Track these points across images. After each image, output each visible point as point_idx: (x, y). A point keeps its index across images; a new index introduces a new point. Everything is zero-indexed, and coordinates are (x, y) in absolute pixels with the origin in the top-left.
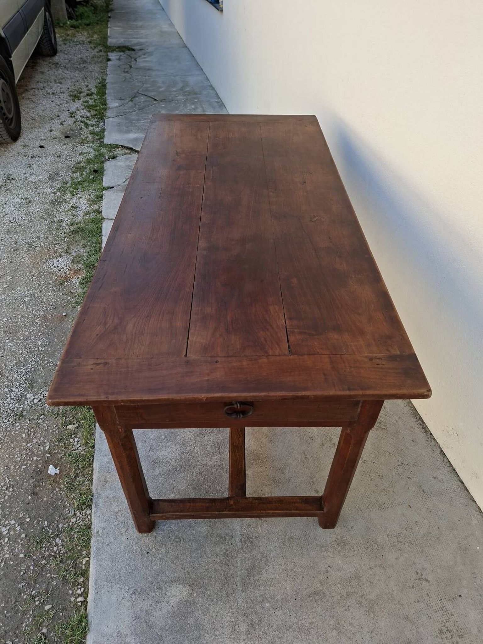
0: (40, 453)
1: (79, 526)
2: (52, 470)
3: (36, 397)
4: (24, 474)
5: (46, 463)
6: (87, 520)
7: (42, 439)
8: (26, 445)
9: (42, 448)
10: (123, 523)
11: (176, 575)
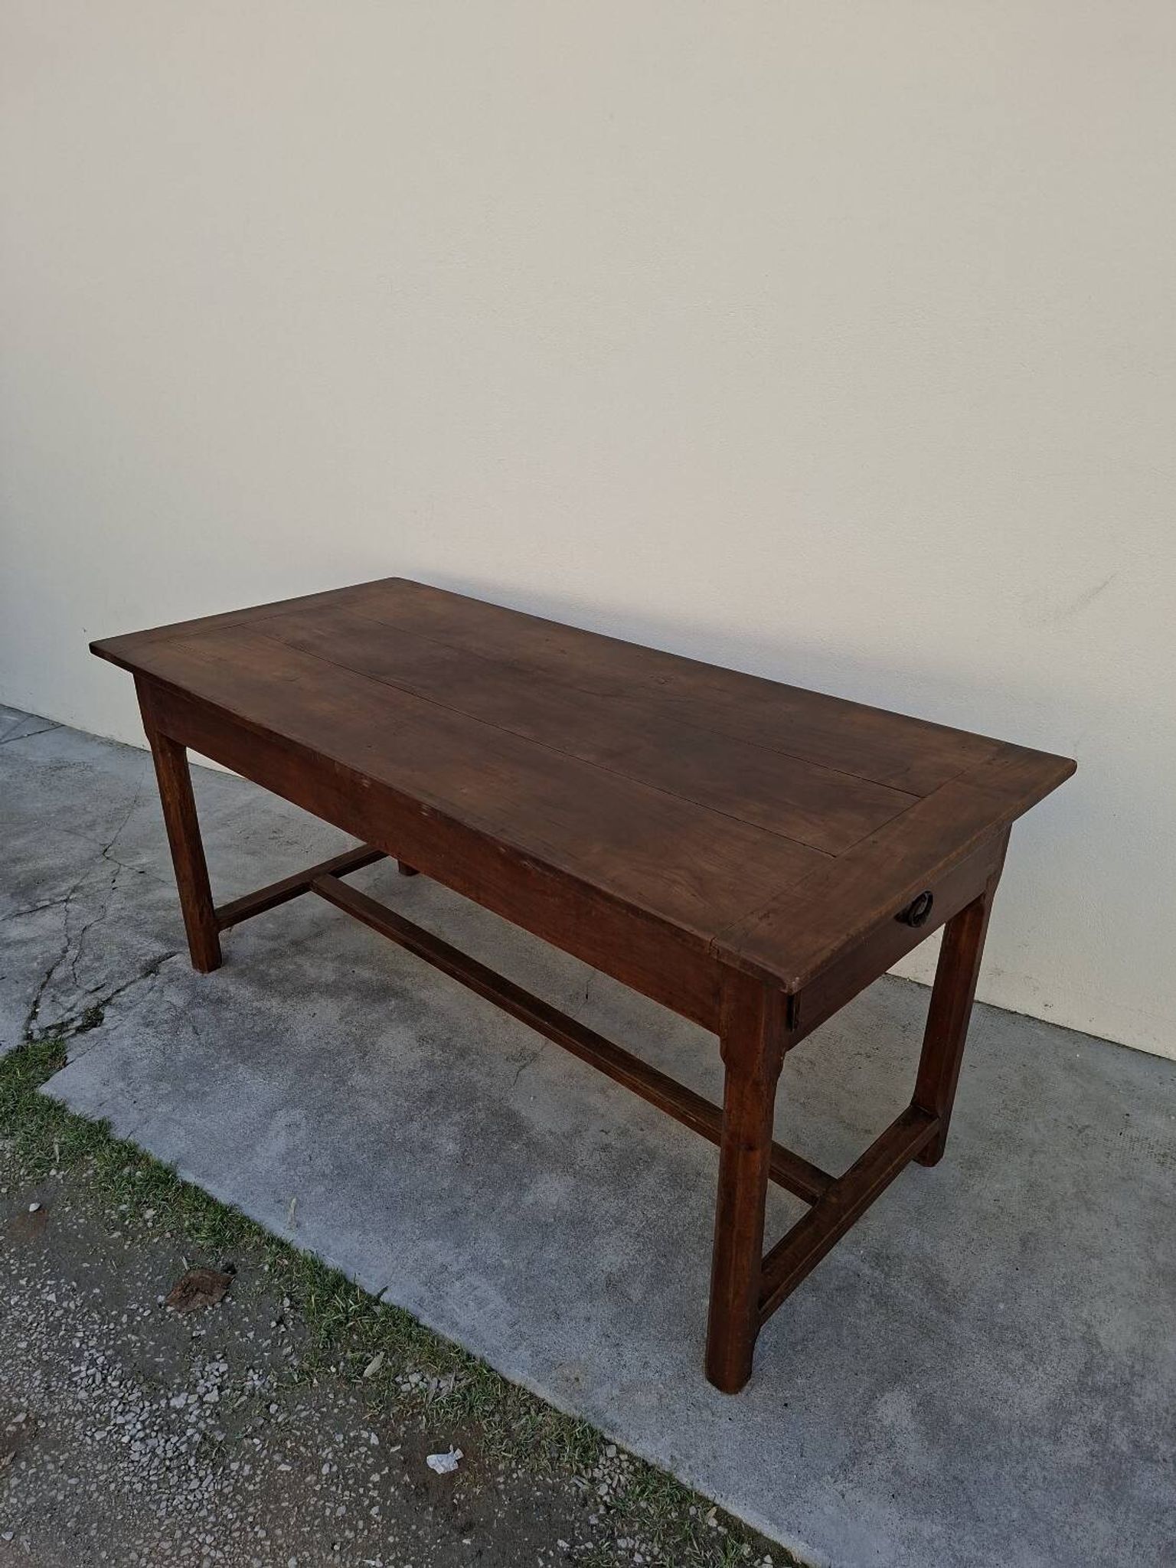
0: (370, 1461)
1: (626, 1486)
2: (440, 1463)
4: (393, 1521)
5: (413, 1462)
6: (625, 1465)
7: (340, 1438)
8: (319, 1474)
9: (363, 1449)
10: (692, 1407)
11: (861, 1391)
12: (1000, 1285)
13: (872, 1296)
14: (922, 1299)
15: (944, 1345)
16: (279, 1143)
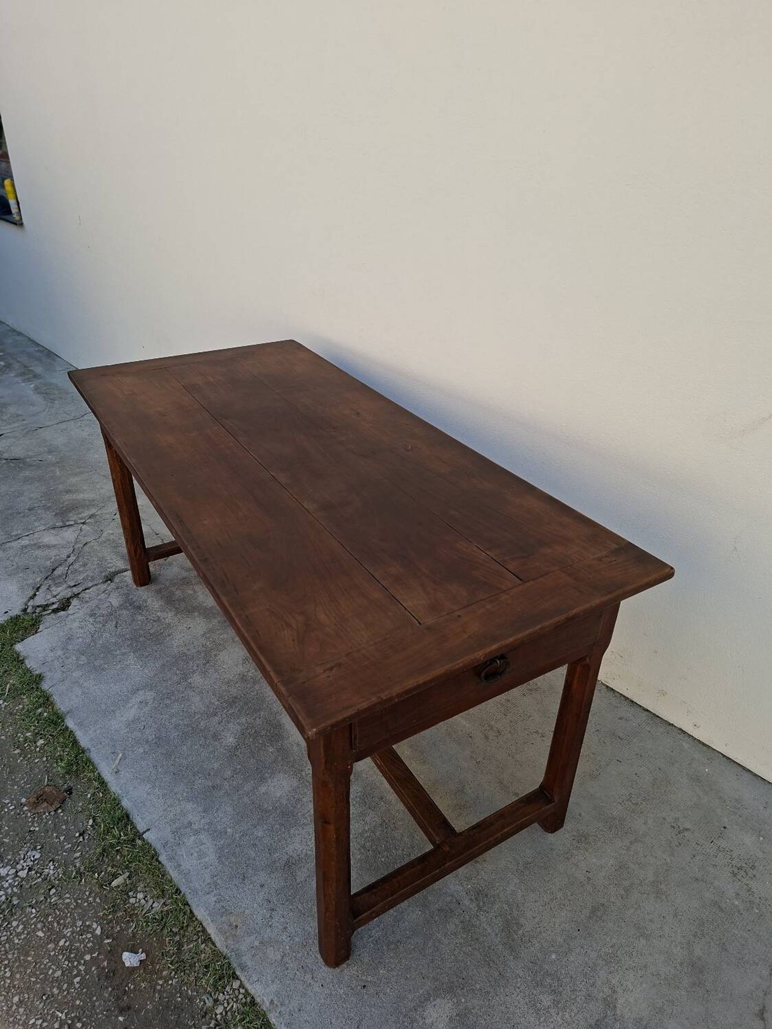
0: (90, 945)
1: (235, 1012)
2: (130, 959)
3: (19, 867)
4: (84, 990)
5: (114, 955)
6: (241, 996)
7: (79, 923)
8: (57, 945)
9: (89, 936)
10: (301, 969)
11: (421, 991)
12: (560, 940)
13: (462, 922)
14: (497, 935)
15: (497, 974)
16: (131, 712)
